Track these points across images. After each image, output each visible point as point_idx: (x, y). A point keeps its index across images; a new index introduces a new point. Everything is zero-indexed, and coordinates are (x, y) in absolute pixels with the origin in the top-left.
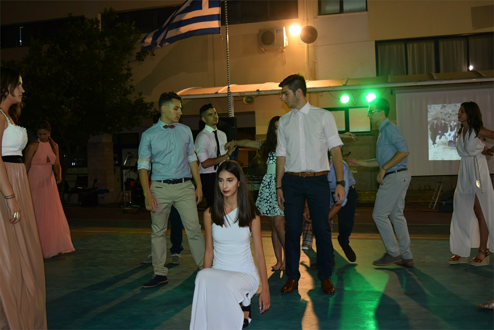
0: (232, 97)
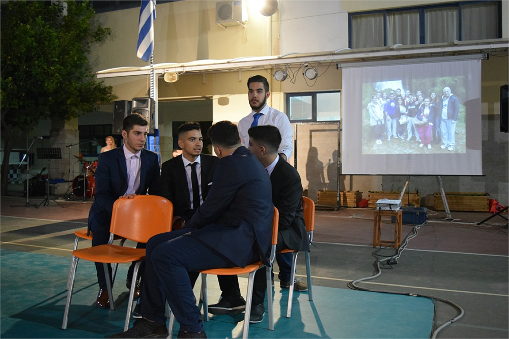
0: (155, 74)
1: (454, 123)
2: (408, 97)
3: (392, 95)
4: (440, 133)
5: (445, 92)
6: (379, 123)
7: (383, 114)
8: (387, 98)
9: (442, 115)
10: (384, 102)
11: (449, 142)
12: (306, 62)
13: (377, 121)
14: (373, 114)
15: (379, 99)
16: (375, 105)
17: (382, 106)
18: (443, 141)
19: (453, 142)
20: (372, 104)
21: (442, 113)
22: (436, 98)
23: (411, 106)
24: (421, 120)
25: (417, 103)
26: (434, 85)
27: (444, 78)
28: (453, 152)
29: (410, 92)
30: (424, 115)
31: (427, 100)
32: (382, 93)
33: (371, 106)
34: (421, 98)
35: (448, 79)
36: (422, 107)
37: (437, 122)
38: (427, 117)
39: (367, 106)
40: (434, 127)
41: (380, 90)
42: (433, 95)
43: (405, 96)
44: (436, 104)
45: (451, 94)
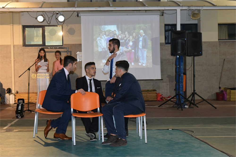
1: (145, 51)
2: (120, 35)
3: (111, 34)
4: (138, 56)
5: (141, 33)
6: (104, 50)
7: (106, 44)
8: (108, 35)
9: (139, 46)
10: (106, 38)
11: (143, 61)
12: (57, 11)
13: (103, 49)
14: (100, 44)
15: (103, 36)
16: (101, 39)
17: (105, 40)
18: (140, 60)
19: (145, 61)
20: (99, 38)
21: (139, 45)
22: (135, 36)
23: (122, 40)
24: (128, 48)
25: (125, 38)
26: (134, 29)
27: (140, 25)
28: (145, 67)
29: (122, 32)
30: (129, 46)
31: (131, 37)
32: (105, 32)
33: (99, 40)
34: (127, 36)
35: (142, 25)
36: (128, 41)
37: (137, 50)
38: (131, 47)
39: (97, 39)
40: (135, 53)
41: (104, 30)
42: (134, 34)
43: (119, 34)
44: (136, 40)
45: (144, 34)
